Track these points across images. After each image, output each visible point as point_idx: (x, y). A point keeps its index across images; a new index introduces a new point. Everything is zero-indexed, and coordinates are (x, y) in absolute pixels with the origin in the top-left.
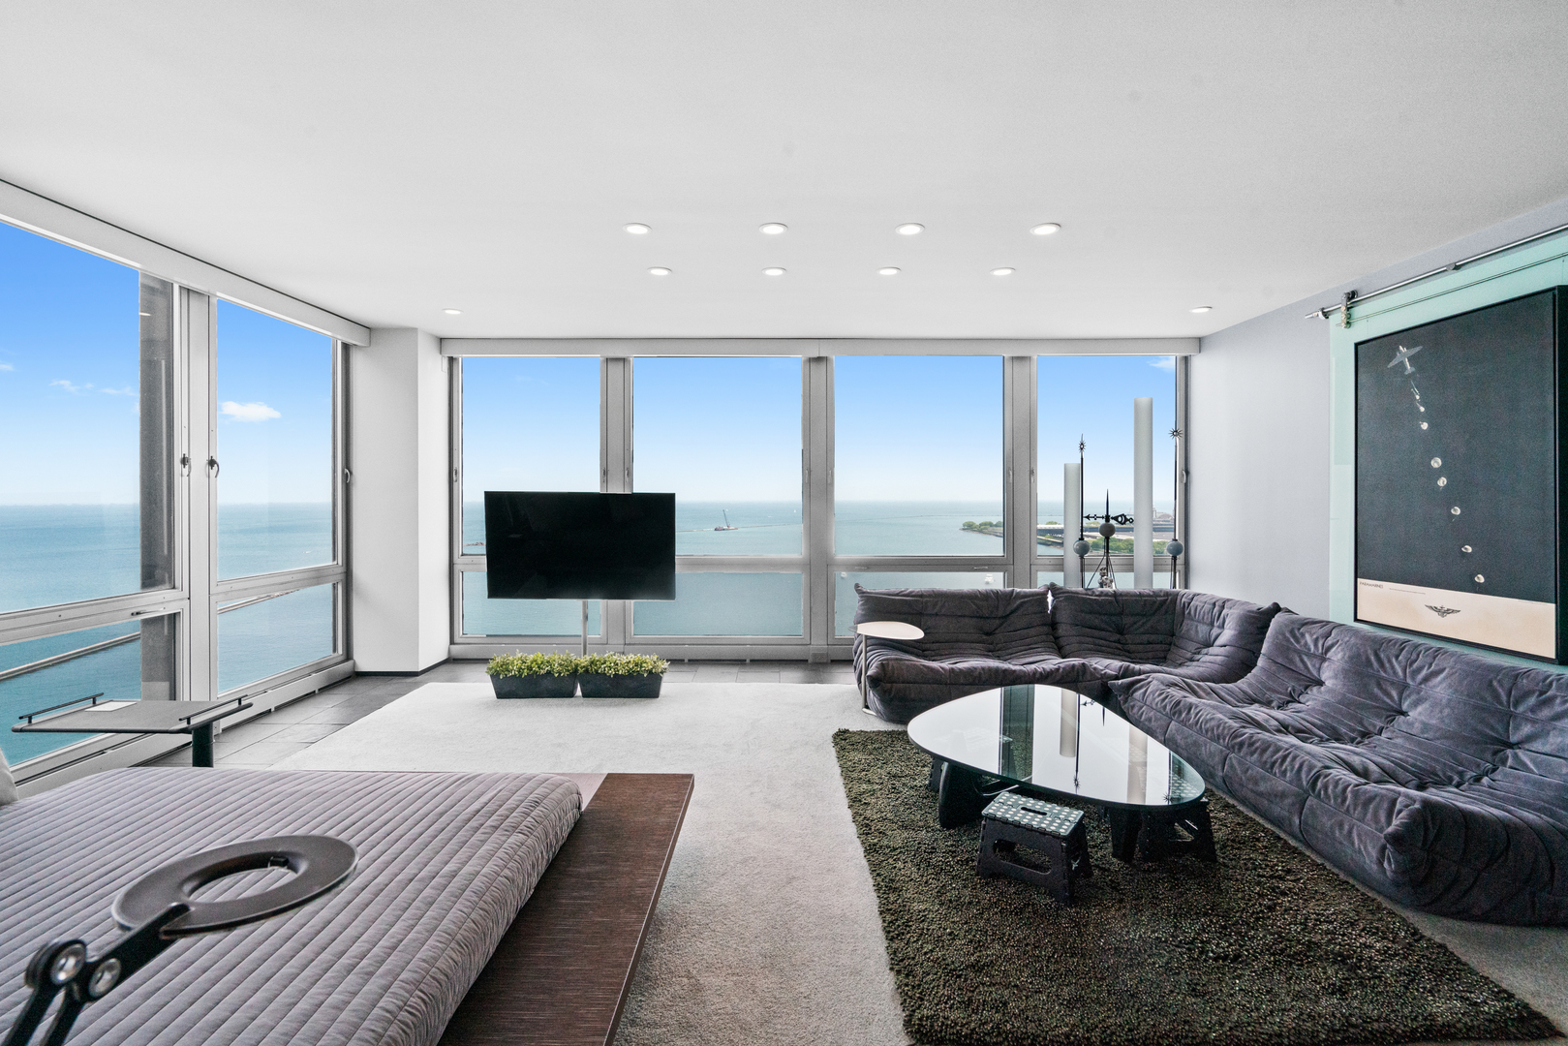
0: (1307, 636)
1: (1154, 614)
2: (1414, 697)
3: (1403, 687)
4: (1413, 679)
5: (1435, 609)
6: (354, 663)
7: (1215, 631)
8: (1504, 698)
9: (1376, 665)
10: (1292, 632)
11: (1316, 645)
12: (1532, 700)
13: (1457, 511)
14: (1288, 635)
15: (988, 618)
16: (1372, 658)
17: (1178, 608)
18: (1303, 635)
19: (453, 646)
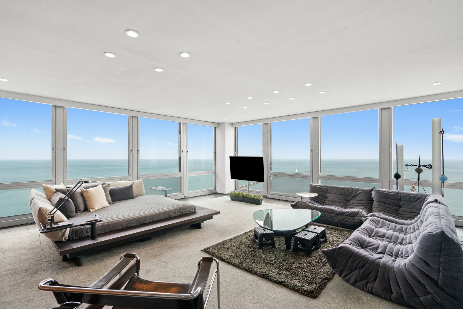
1: (415, 202)
6: (216, 191)
15: (348, 196)
19: (235, 190)
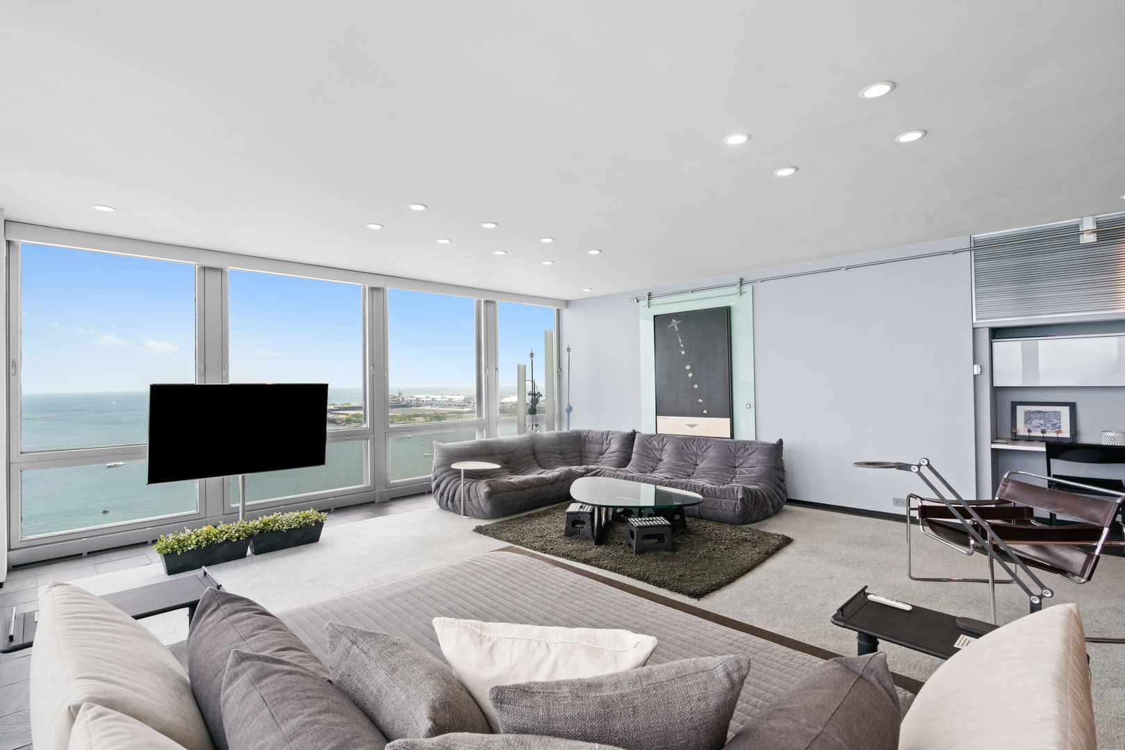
0: (654, 442)
2: (701, 458)
3: (697, 455)
4: (700, 451)
5: (689, 425)
7: (605, 447)
8: (733, 451)
9: (686, 448)
10: (647, 440)
11: (659, 445)
12: (742, 450)
13: (696, 386)
14: (646, 442)
16: (684, 446)
17: (582, 439)
18: (652, 441)
